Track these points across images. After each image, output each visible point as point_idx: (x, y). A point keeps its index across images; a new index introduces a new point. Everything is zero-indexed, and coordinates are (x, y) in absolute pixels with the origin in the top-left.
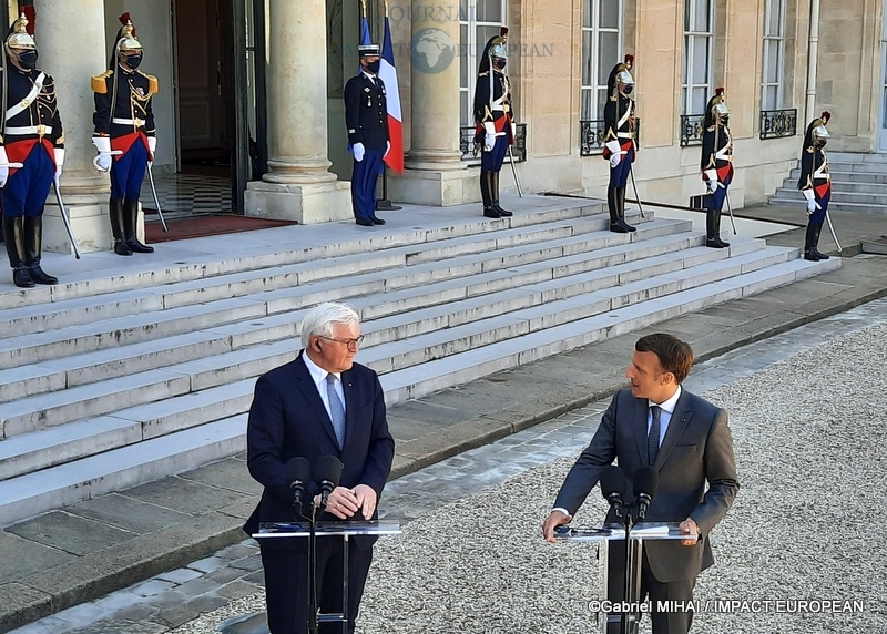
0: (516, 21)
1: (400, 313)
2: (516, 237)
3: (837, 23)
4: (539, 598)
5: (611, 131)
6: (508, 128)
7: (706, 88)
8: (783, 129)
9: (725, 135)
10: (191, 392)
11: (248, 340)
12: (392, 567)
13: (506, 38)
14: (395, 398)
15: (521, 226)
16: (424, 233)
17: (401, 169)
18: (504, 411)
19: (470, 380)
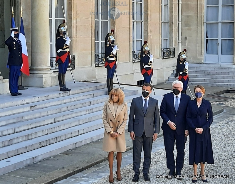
0: (70, 17)
1: (29, 129)
2: (72, 98)
3: (188, 16)
7: (141, 41)
8: (170, 55)
14: (29, 162)
15: (74, 94)
16: (37, 98)
17: (28, 74)
18: (71, 166)
19: (57, 154)
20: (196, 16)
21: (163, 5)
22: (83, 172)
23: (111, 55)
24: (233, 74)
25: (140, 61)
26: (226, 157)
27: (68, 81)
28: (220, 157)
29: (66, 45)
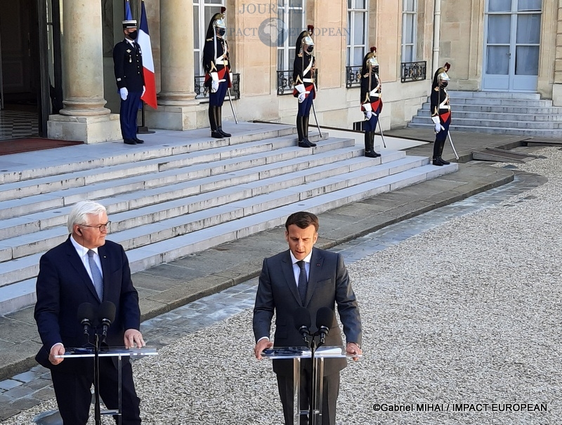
0: (232, 3)
1: (155, 204)
2: (234, 151)
4: (253, 398)
5: (298, 78)
6: (227, 77)
7: (363, 48)
8: (417, 75)
9: (376, 79)
10: (13, 259)
11: (51, 223)
12: (151, 378)
13: (225, 14)
14: (153, 262)
15: (237, 144)
16: (170, 149)
17: (155, 105)
18: (227, 271)
19: (204, 250)
22: (250, 281)
24: (535, 112)
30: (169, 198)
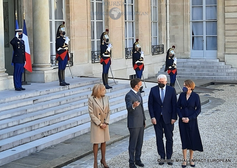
0: (68, 19)
1: (32, 121)
2: (71, 92)
3: (175, 16)
7: (133, 39)
8: (160, 52)
14: (32, 151)
15: (73, 88)
16: (39, 92)
17: (31, 70)
18: (70, 154)
19: (57, 143)
20: (182, 16)
21: (152, 6)
22: (82, 159)
23: (106, 53)
24: (217, 68)
25: (132, 57)
26: (212, 143)
27: (67, 76)
28: (207, 144)
29: (65, 43)
30: (39, 118)
